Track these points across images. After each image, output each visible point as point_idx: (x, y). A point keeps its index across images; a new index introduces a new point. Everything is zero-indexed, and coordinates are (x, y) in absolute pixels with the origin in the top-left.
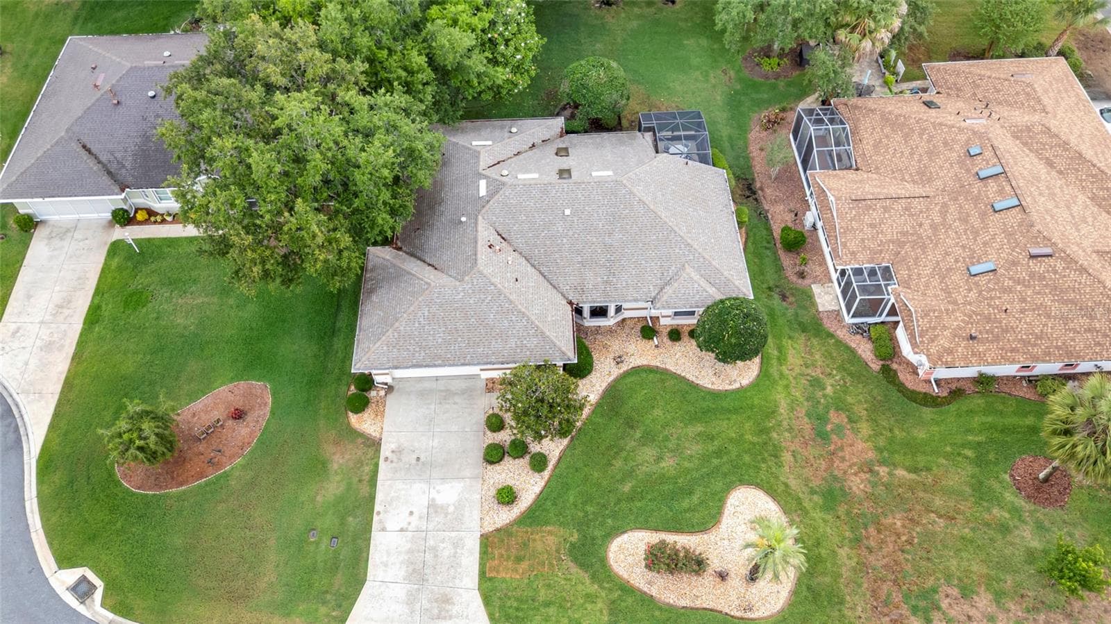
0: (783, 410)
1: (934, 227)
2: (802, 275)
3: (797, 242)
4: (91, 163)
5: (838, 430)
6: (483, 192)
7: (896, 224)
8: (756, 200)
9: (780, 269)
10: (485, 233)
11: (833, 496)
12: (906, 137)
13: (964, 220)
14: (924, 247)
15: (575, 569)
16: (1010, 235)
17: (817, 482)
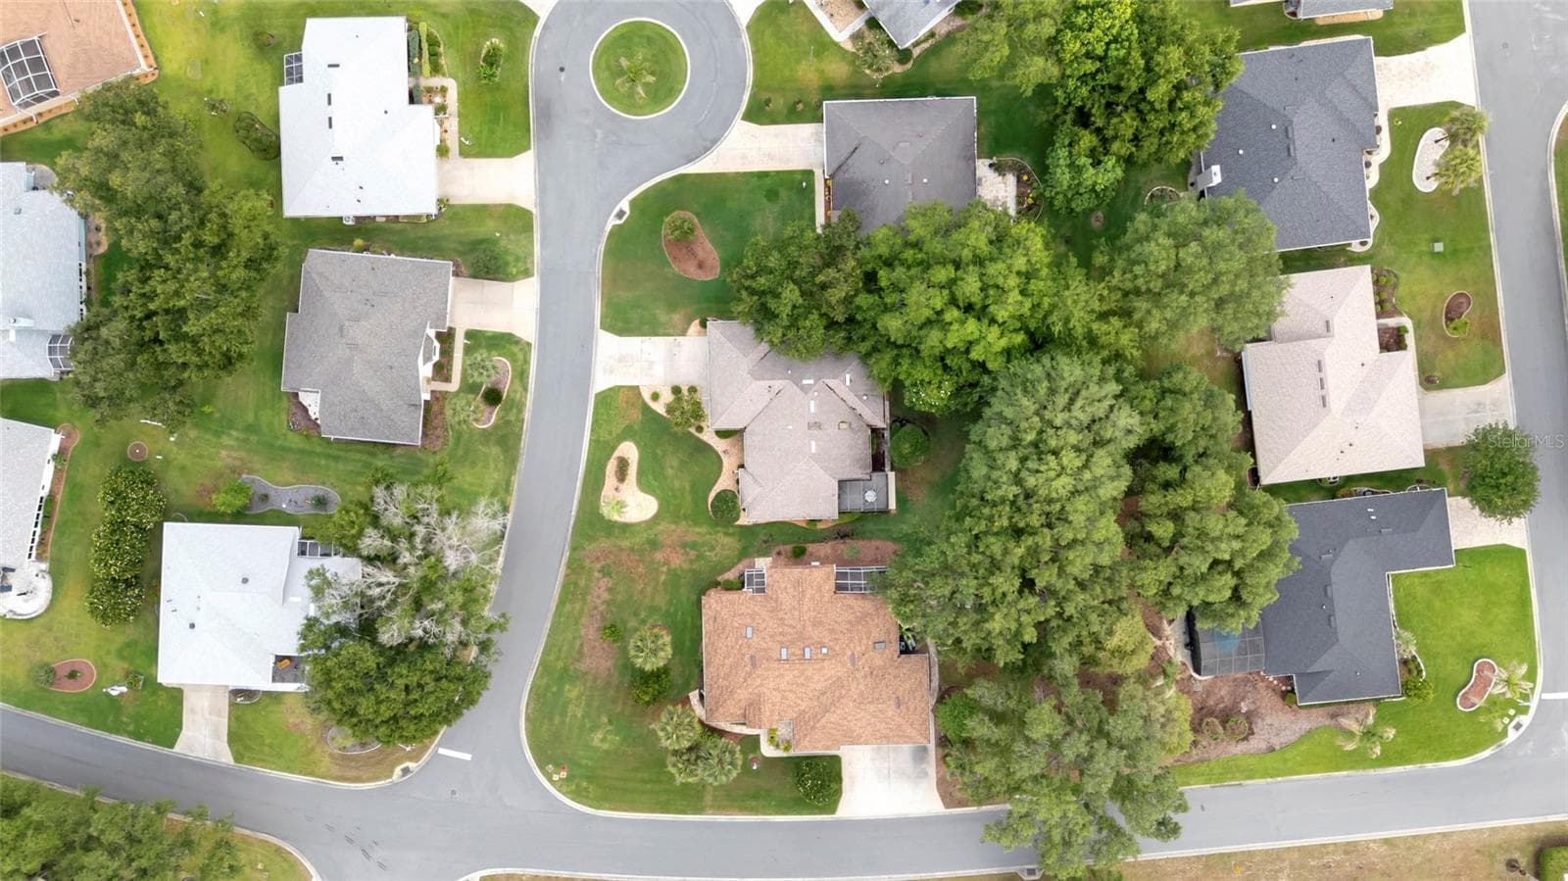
0: (698, 530)
1: (782, 619)
2: (779, 553)
3: (799, 555)
4: (846, 155)
5: (687, 554)
6: (805, 382)
7: (787, 600)
9: (785, 543)
10: (777, 384)
11: (654, 544)
12: (850, 622)
13: (781, 634)
14: (772, 612)
15: (623, 426)
16: (765, 650)
17: (660, 538)
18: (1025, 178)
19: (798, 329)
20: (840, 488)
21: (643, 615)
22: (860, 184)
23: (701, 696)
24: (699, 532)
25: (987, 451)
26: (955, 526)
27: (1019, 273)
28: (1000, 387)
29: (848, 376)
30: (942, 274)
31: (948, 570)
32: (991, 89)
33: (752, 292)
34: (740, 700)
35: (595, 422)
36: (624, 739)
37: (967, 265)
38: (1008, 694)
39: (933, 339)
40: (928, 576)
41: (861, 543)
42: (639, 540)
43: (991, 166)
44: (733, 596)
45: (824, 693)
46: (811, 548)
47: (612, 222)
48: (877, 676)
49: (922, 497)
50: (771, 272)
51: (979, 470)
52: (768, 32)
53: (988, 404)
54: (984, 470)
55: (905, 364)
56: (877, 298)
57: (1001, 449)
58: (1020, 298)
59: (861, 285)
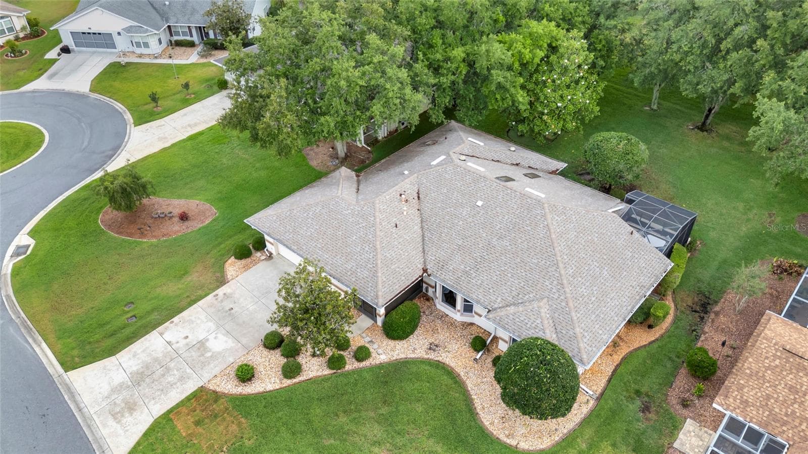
2: (684, 402)
6: (435, 162)
8: (702, 318)
10: (407, 185)
47: (11, 263)
52: (116, 84)
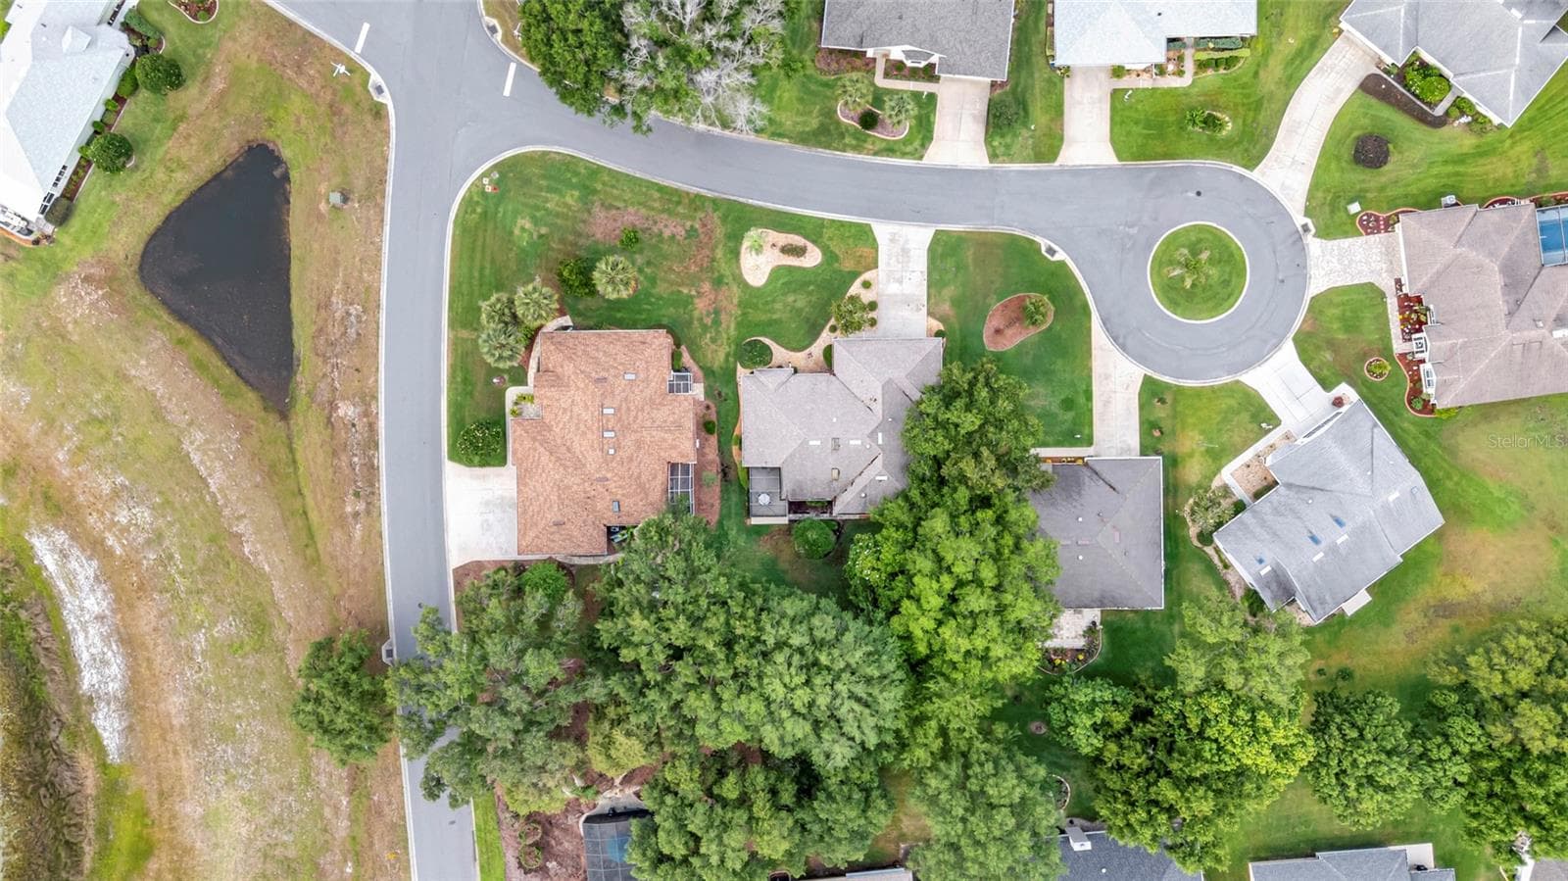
0: (733, 326)
1: (643, 410)
2: (708, 407)
3: (706, 427)
4: (1108, 478)
5: (708, 315)
6: (880, 435)
7: (661, 415)
9: (718, 413)
10: (878, 408)
12: (639, 477)
13: (629, 409)
14: (651, 399)
15: (837, 252)
16: (612, 392)
17: (725, 288)
18: (1081, 657)
19: (934, 429)
20: (773, 469)
21: (648, 270)
22: (1079, 493)
23: (566, 328)
24: (730, 327)
25: (810, 615)
26: (735, 582)
27: (987, 649)
28: (874, 629)
29: (885, 478)
30: (988, 573)
31: (692, 574)
32: (1171, 624)
33: (972, 384)
34: (562, 367)
35: (842, 224)
36: (523, 250)
37: (996, 599)
38: (568, 632)
39: (923, 563)
40: (685, 554)
41: (718, 489)
42: (724, 268)
43: (1094, 623)
44: (666, 361)
45: (569, 450)
46: (713, 440)
47: (1044, 243)
48: (586, 503)
49: (763, 550)
50: (992, 403)
51: (792, 606)
52: (1233, 402)
53: (856, 617)
54: (790, 612)
55: (899, 535)
56: (965, 508)
57: (811, 629)
58: (963, 650)
59: (979, 492)
